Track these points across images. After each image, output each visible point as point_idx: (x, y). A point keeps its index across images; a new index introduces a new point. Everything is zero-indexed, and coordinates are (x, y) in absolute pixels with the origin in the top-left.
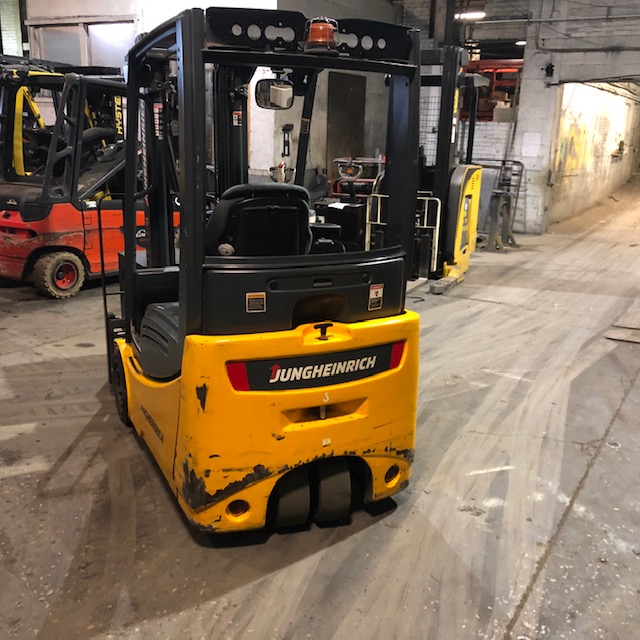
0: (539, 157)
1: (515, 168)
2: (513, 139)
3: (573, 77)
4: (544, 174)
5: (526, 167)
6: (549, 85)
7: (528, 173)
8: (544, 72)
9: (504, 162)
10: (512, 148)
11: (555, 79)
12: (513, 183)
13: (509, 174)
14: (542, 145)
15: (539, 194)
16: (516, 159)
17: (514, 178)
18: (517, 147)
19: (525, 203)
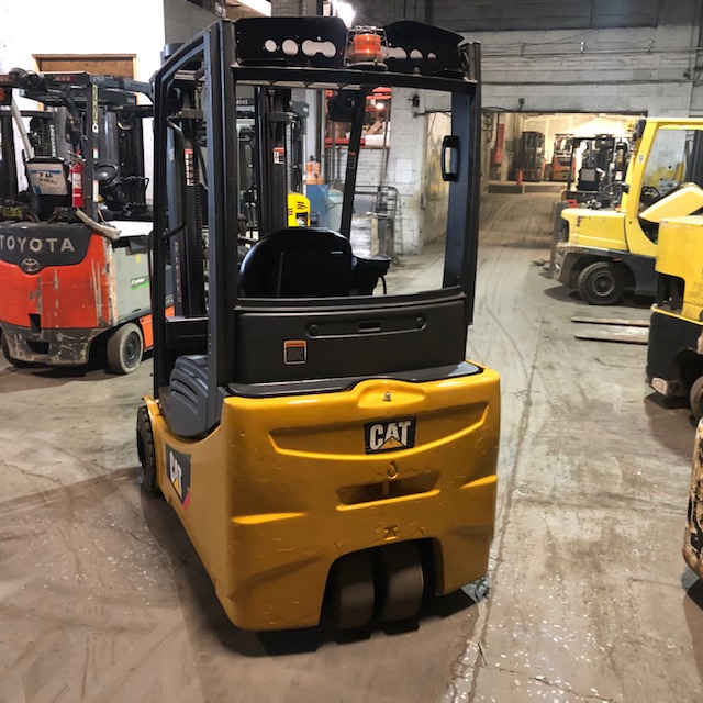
0: (411, 183)
1: (391, 193)
2: (387, 166)
3: (437, 108)
4: (417, 198)
5: (400, 192)
6: (416, 115)
7: (402, 198)
8: (411, 103)
9: (379, 188)
10: (386, 174)
11: (422, 109)
12: (389, 207)
13: (384, 199)
14: (414, 171)
15: (414, 217)
16: (391, 185)
17: (390, 203)
18: (390, 173)
19: (401, 226)
